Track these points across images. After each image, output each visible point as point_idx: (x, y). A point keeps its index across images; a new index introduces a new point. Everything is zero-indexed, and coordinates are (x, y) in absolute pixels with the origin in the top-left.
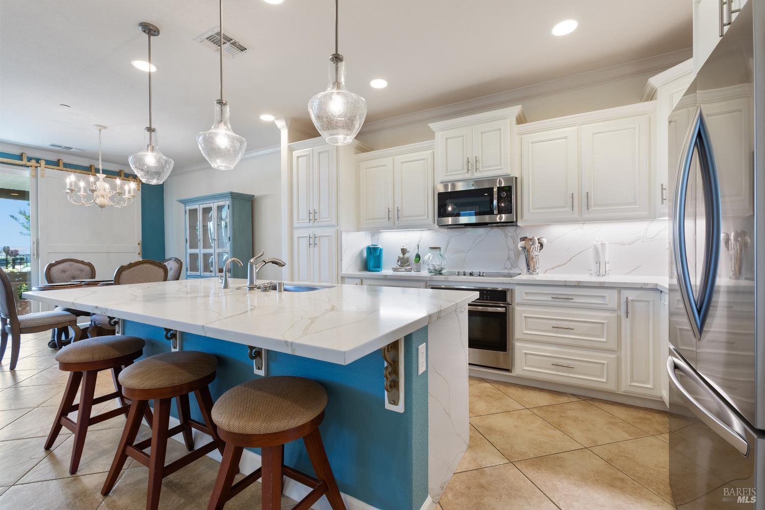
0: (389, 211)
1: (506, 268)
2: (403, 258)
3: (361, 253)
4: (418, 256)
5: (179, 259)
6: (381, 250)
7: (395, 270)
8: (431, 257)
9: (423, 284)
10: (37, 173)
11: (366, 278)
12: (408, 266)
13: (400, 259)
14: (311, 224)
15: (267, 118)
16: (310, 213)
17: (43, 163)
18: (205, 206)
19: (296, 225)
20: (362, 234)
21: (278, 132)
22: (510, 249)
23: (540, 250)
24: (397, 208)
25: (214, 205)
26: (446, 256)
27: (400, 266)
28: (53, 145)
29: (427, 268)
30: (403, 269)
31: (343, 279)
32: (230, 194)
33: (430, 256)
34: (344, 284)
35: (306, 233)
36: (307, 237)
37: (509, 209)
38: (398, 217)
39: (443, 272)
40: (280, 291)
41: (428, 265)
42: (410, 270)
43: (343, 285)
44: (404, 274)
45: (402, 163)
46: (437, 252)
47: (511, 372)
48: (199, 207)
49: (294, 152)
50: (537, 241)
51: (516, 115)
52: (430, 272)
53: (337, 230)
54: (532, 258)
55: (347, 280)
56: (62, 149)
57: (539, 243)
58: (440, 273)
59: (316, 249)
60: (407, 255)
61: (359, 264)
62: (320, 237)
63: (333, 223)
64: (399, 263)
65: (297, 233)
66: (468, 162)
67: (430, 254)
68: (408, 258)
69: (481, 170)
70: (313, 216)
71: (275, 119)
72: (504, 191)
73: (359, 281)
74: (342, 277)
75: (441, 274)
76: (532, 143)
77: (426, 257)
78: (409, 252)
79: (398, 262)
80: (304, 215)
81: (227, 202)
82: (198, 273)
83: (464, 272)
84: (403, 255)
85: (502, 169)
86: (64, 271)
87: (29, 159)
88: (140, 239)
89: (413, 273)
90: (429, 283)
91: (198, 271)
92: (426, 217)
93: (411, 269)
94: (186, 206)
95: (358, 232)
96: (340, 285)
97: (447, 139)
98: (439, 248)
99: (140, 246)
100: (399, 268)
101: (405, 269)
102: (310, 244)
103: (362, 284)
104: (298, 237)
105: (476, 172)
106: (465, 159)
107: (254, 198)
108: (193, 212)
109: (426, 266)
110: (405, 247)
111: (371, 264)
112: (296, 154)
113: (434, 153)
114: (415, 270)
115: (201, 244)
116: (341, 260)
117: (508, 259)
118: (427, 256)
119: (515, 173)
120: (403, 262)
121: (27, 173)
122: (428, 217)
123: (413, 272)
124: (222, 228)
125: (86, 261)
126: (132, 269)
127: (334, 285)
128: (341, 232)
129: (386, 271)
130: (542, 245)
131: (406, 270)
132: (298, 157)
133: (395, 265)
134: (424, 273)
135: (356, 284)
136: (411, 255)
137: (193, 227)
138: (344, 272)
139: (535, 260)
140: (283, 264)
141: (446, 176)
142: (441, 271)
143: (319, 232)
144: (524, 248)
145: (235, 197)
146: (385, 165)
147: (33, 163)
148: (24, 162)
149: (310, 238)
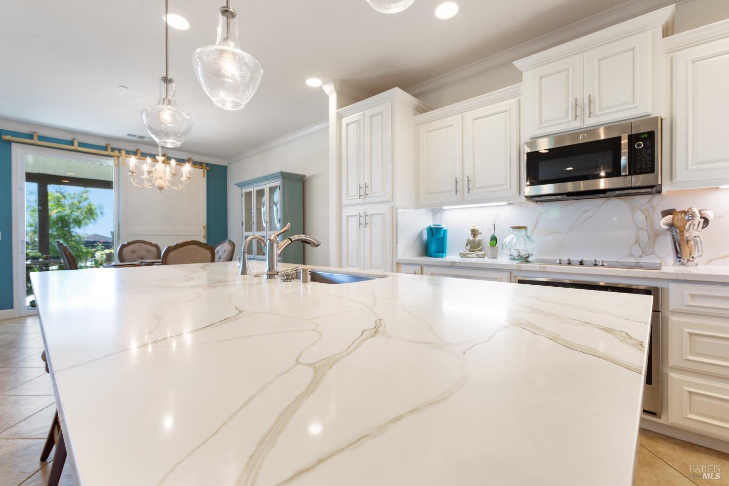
0: (457, 182)
1: (632, 256)
2: (474, 241)
3: (421, 234)
4: (494, 239)
5: (233, 241)
6: (445, 231)
7: (463, 255)
8: (514, 240)
9: (506, 275)
10: (119, 162)
11: (428, 265)
12: (480, 250)
13: (469, 243)
14: (361, 201)
15: (313, 82)
16: (360, 188)
17: (123, 152)
18: (258, 188)
19: (344, 202)
20: (422, 211)
21: (326, 98)
22: (638, 228)
23: (703, 228)
24: (468, 177)
25: (266, 186)
26: (534, 237)
27: (470, 251)
28: (129, 135)
29: (508, 254)
30: (474, 255)
31: (399, 266)
32: (280, 174)
33: (512, 239)
34: (400, 272)
35: (356, 211)
36: (357, 216)
37: (649, 166)
38: (469, 189)
39: (529, 259)
40: (305, 282)
41: (510, 249)
42: (483, 257)
43: (399, 274)
44: (474, 260)
45: (475, 119)
46: (523, 232)
47: (660, 418)
48: (253, 189)
49: (343, 119)
50: (699, 215)
51: (664, 23)
52: (511, 259)
53: (392, 206)
54: (688, 241)
55: (403, 267)
56: (138, 139)
57: (702, 217)
58: (526, 260)
59: (367, 229)
60: (478, 238)
61: (418, 248)
62: (372, 215)
63: (388, 197)
64: (468, 248)
65: (346, 212)
66: (576, 105)
67: (513, 236)
68: (480, 240)
69: (597, 113)
70: (364, 191)
71: (324, 84)
72: (642, 139)
73: (418, 268)
74: (397, 264)
75: (527, 262)
76: (693, 62)
77: (507, 240)
78: (481, 233)
79: (467, 245)
80: (353, 190)
81: (278, 183)
82: (252, 256)
83: (569, 260)
84: (474, 237)
85: (636, 107)
86: (133, 252)
87: (113, 150)
88: (205, 223)
89: (487, 260)
90: (514, 274)
91: (252, 254)
92: (509, 187)
93: (485, 255)
94: (242, 189)
95: (417, 209)
96: (395, 274)
97: (541, 78)
98: (525, 228)
99: (205, 229)
100: (468, 254)
101: (477, 255)
102: (360, 224)
103: (422, 274)
104: (348, 217)
105: (590, 117)
106: (571, 102)
107: (306, 177)
108: (248, 195)
109: (507, 252)
110: (476, 228)
111: (433, 248)
112: (345, 121)
113: (519, 101)
114: (490, 256)
115: (254, 227)
116: (397, 243)
117: (636, 243)
118: (509, 239)
119: (661, 111)
120: (474, 246)
121: (111, 162)
122: (510, 187)
123: (486, 258)
124: (274, 211)
125: (154, 242)
126: (179, 250)
127: (386, 274)
128: (397, 209)
129: (452, 256)
130: (706, 221)
131: (478, 257)
132: (348, 125)
133: (464, 250)
134: (503, 260)
135: (415, 273)
136: (485, 237)
137: (248, 210)
138: (399, 257)
139: (692, 243)
140: (317, 243)
141: (539, 128)
142: (527, 257)
143: (371, 210)
144: (671, 226)
145: (286, 177)
146: (452, 126)
147: (116, 153)
148: (109, 152)
149: (360, 216)
